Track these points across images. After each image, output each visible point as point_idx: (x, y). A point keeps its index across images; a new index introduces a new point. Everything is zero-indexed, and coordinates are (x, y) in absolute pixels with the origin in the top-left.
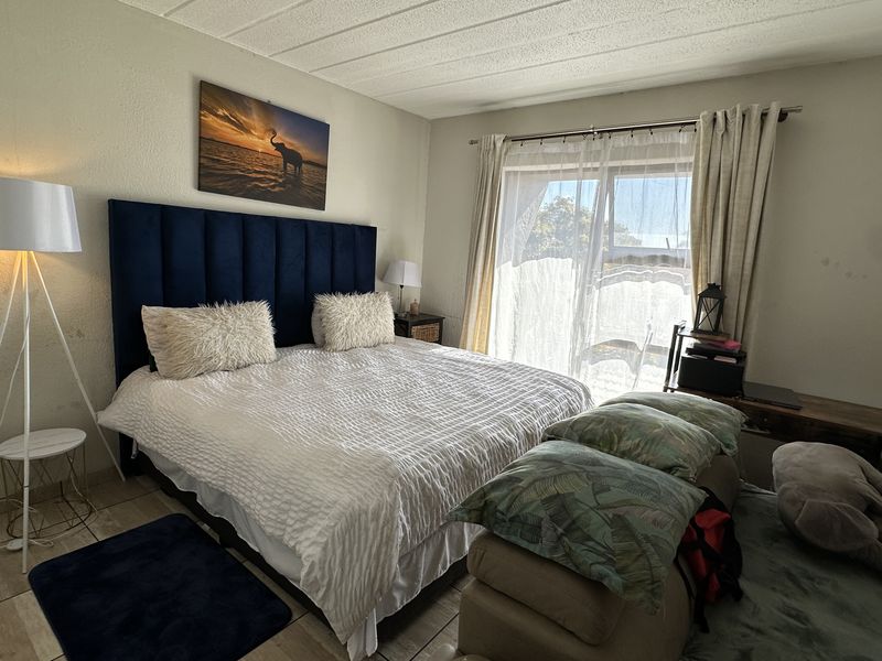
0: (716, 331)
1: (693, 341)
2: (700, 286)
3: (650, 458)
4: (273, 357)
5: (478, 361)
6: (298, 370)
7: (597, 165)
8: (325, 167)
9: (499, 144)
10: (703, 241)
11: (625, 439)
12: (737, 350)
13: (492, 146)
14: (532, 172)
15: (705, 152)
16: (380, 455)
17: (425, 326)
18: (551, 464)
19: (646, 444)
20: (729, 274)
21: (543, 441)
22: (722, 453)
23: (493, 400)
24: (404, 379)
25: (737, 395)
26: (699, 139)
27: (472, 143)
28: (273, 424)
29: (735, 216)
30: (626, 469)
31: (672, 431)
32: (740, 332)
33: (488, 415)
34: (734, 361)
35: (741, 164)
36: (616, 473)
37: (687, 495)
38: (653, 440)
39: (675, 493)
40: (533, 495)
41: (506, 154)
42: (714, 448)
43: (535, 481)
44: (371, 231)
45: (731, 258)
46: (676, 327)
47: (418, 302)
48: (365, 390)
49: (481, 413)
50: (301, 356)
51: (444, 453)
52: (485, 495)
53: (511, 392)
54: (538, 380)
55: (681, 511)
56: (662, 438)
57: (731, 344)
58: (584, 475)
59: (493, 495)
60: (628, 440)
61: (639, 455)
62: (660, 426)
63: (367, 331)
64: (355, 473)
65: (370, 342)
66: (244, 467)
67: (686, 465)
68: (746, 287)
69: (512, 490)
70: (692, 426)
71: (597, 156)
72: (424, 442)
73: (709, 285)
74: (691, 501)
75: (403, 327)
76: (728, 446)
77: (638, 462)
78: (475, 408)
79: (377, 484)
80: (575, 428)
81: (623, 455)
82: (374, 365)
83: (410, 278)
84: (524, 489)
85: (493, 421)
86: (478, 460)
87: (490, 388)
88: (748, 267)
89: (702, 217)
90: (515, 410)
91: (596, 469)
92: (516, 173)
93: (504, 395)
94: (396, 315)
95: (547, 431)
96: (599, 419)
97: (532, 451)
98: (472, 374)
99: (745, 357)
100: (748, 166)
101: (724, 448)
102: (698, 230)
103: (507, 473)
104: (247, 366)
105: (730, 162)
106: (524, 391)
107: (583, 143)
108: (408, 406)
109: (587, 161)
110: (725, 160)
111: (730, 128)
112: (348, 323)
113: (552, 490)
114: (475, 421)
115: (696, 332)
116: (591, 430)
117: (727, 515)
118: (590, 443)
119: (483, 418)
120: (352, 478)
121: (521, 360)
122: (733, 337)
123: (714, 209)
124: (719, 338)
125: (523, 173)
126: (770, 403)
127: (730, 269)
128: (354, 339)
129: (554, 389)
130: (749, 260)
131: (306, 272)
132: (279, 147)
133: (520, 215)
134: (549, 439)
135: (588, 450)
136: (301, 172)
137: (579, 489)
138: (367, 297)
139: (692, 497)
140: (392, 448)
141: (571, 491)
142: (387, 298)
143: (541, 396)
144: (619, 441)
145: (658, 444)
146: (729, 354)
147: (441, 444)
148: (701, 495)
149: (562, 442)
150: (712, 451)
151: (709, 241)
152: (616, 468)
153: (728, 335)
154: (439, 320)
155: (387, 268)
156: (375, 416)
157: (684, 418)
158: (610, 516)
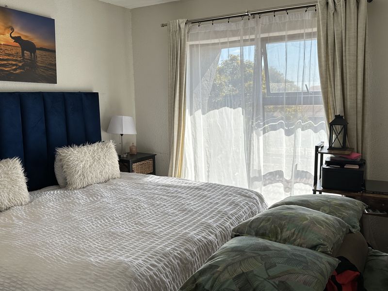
0: (344, 147)
1: (330, 155)
2: (330, 117)
3: (302, 241)
4: (28, 200)
5: (183, 185)
6: (49, 207)
7: (253, 37)
8: (54, 51)
9: (183, 26)
10: (329, 86)
11: (285, 230)
12: (359, 159)
13: (178, 27)
14: (208, 45)
15: (323, 26)
16: (120, 263)
17: (142, 162)
18: (237, 253)
19: (299, 232)
20: (348, 107)
21: (232, 238)
22: (351, 232)
23: (196, 212)
24: (130, 204)
25: (362, 190)
26: (319, 16)
27: (163, 26)
28: (36, 251)
29: (347, 68)
30: (285, 250)
31: (315, 221)
32: (360, 145)
33: (194, 224)
34: (357, 167)
35: (347, 32)
36: (280, 253)
37: (326, 263)
38: (303, 229)
39: (318, 262)
40: (227, 275)
41: (188, 32)
42: (344, 230)
43: (227, 266)
44: (95, 96)
45: (348, 97)
46: (317, 148)
47: (135, 145)
48: (103, 217)
49: (189, 222)
50: (49, 197)
51: (166, 255)
52: (195, 280)
53: (208, 205)
54: (227, 194)
55: (322, 273)
56: (309, 227)
57: (355, 155)
58: (259, 258)
59: (201, 280)
60: (287, 230)
61: (295, 240)
62: (307, 219)
63: (98, 172)
64: (103, 278)
65: (102, 179)
66: (18, 286)
67: (325, 243)
68: (360, 115)
69: (213, 274)
70: (329, 216)
71: (252, 31)
72: (151, 249)
73: (336, 116)
74: (328, 266)
75: (125, 165)
76: (354, 227)
77: (294, 245)
78: (184, 220)
79: (119, 284)
80: (252, 227)
81: (285, 241)
82: (107, 196)
83: (128, 128)
84: (221, 272)
85: (197, 227)
86: (190, 257)
87: (193, 204)
88: (360, 102)
89: (326, 70)
90: (212, 217)
91: (267, 253)
92: (197, 45)
93: (204, 208)
94: (119, 156)
95: (234, 230)
96: (267, 218)
97: (225, 245)
98: (179, 195)
99: (365, 163)
100: (352, 33)
101: (351, 229)
102: (324, 79)
103: (209, 263)
104: (8, 209)
105: (339, 32)
106: (217, 203)
107: (242, 22)
108: (136, 224)
109: (245, 34)
110: (337, 30)
111: (338, 8)
112: (84, 167)
113: (239, 271)
114: (185, 229)
115: (331, 149)
116: (262, 227)
117: (357, 273)
118: (263, 236)
119: (190, 226)
120: (102, 282)
121: (214, 180)
122: (356, 150)
123: (334, 64)
124: (347, 152)
125: (202, 45)
126: (383, 194)
127: (349, 104)
128: (89, 178)
129: (238, 199)
130: (360, 97)
131: (47, 132)
132: (17, 39)
133: (203, 75)
134: (236, 236)
135: (261, 241)
136: (36, 57)
137: (256, 267)
138: (96, 146)
139: (330, 264)
140: (128, 257)
141: (251, 270)
142: (112, 145)
143: (230, 205)
144: (281, 232)
145: (306, 231)
146: (353, 162)
147: (163, 249)
148: (335, 262)
149: (244, 237)
150: (343, 232)
151: (333, 86)
152: (279, 251)
153: (352, 150)
154: (152, 157)
155: (109, 122)
156: (113, 235)
157: (324, 211)
158: (277, 283)
